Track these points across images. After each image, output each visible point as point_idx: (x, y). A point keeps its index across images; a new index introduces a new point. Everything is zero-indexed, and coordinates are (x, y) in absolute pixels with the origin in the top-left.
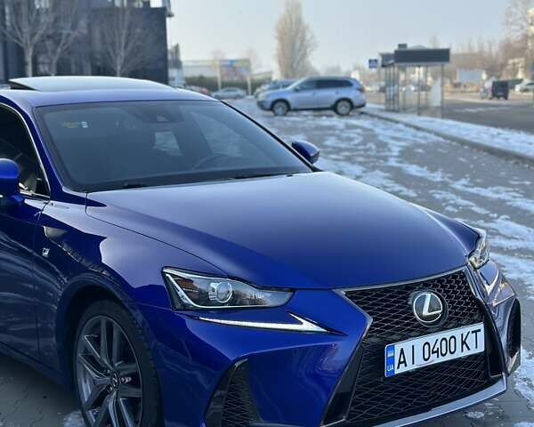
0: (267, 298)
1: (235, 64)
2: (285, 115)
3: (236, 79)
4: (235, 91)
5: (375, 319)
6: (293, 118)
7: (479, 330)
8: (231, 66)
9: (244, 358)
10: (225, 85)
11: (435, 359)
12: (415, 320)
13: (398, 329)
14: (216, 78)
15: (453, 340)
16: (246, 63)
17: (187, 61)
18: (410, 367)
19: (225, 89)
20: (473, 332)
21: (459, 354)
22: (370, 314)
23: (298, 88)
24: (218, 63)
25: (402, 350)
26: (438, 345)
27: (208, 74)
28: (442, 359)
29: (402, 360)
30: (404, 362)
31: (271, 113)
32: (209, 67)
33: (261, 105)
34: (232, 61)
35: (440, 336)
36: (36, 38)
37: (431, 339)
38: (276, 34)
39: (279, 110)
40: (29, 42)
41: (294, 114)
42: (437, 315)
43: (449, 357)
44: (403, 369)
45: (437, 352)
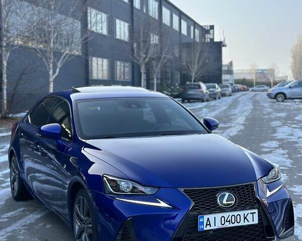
0: (148, 191)
1: (264, 72)
2: (283, 101)
3: (264, 80)
4: (263, 87)
5: (195, 203)
6: (288, 103)
7: (255, 213)
8: (262, 73)
9: (131, 217)
10: (257, 84)
11: (227, 225)
12: (218, 205)
13: (208, 209)
14: (253, 79)
15: (238, 216)
16: (272, 71)
17: (236, 70)
18: (213, 227)
19: (257, 86)
20: (251, 213)
21: (242, 223)
22: (194, 201)
23: (291, 86)
24: (254, 71)
25: (208, 218)
26: (230, 218)
27: (248, 77)
28: (232, 225)
29: (208, 223)
30: (210, 224)
31: (275, 100)
32: (249, 73)
33: (269, 95)
34: (263, 70)
35: (231, 214)
36: (146, 60)
37: (226, 215)
38: (291, 55)
39: (280, 99)
40: (143, 62)
41: (290, 101)
42: (232, 204)
43: (236, 224)
44: (208, 228)
45: (229, 221)
